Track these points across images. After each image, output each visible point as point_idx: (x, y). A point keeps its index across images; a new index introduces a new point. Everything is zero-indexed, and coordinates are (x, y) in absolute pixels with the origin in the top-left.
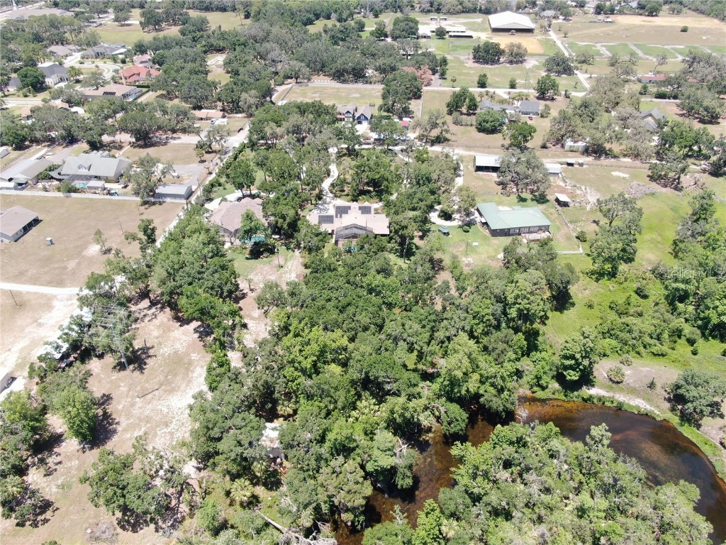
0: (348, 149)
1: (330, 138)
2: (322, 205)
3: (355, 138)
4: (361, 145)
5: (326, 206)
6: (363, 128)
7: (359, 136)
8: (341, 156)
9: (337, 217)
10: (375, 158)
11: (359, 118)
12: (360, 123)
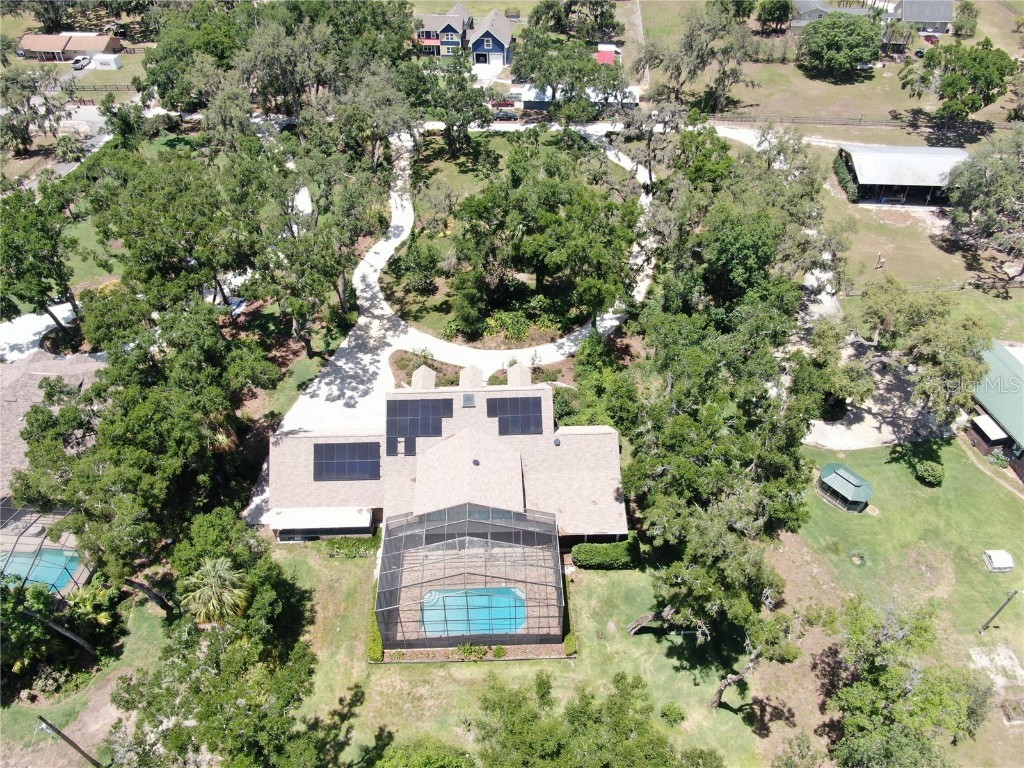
0: (447, 133)
1: (388, 103)
2: (350, 355)
3: (472, 102)
4: (486, 121)
5: (366, 359)
6: (490, 73)
7: (480, 93)
8: (428, 160)
9: (392, 450)
10: (542, 176)
11: (479, 43)
12: (482, 58)
